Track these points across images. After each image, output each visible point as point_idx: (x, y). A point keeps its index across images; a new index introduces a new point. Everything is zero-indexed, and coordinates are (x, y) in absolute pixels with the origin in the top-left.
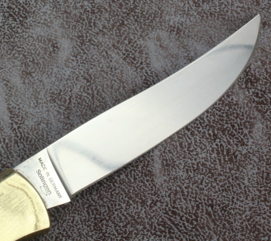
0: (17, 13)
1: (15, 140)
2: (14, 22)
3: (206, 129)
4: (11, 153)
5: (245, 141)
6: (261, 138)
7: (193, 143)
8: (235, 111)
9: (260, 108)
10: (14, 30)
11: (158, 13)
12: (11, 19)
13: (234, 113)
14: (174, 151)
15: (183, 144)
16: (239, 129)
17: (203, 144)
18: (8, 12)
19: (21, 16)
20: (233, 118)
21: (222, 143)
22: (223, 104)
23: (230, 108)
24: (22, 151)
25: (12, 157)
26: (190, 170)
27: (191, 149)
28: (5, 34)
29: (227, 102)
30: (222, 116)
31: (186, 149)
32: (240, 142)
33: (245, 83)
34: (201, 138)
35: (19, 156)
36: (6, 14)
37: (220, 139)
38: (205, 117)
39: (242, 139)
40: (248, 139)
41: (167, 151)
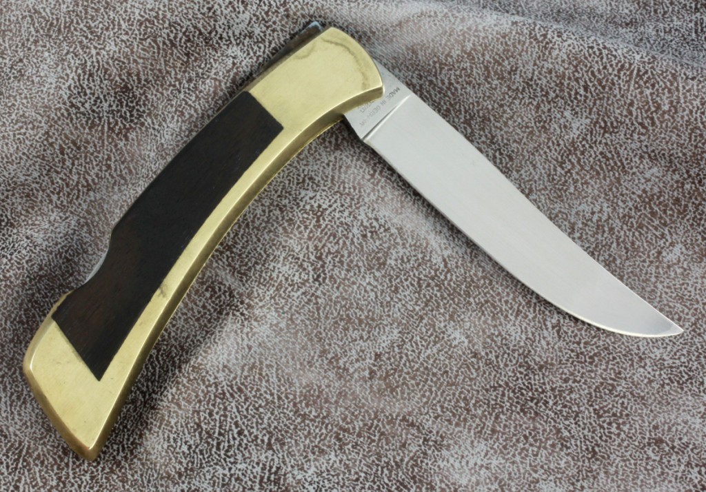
0: (95, 224)
1: (25, 398)
2: (87, 235)
3: (261, 432)
4: (12, 413)
5: (306, 467)
6: (328, 471)
7: (236, 445)
8: (307, 428)
9: (341, 436)
10: (84, 247)
11: (262, 256)
12: (85, 229)
13: (305, 429)
14: (207, 453)
15: (223, 444)
16: (304, 451)
17: (249, 451)
18: (85, 218)
19: (99, 230)
20: (301, 435)
21: (275, 457)
22: (296, 412)
23: (303, 421)
24: (28, 415)
25: (13, 419)
26: (218, 483)
27: (229, 454)
28: (70, 246)
29: (302, 413)
30: (289, 428)
31: (222, 453)
32: (298, 465)
33: (337, 397)
34: (249, 442)
35: (21, 420)
36: (82, 220)
37: (274, 451)
38: (266, 418)
39: (303, 464)
40: (310, 466)
41: (197, 450)
